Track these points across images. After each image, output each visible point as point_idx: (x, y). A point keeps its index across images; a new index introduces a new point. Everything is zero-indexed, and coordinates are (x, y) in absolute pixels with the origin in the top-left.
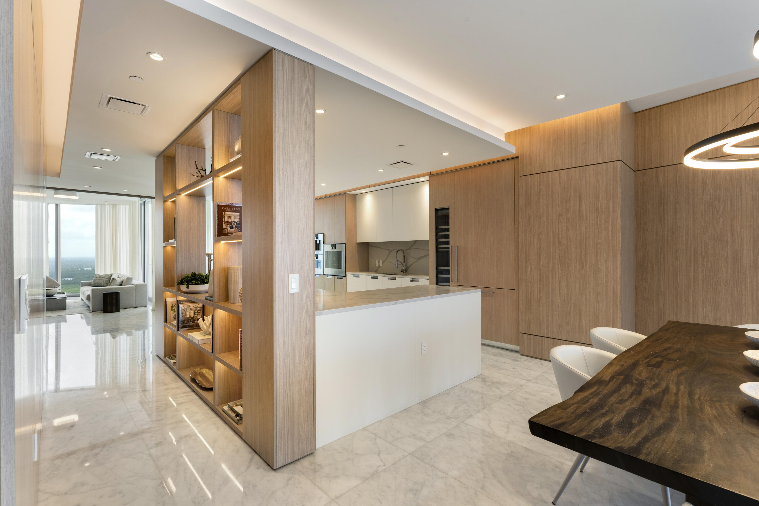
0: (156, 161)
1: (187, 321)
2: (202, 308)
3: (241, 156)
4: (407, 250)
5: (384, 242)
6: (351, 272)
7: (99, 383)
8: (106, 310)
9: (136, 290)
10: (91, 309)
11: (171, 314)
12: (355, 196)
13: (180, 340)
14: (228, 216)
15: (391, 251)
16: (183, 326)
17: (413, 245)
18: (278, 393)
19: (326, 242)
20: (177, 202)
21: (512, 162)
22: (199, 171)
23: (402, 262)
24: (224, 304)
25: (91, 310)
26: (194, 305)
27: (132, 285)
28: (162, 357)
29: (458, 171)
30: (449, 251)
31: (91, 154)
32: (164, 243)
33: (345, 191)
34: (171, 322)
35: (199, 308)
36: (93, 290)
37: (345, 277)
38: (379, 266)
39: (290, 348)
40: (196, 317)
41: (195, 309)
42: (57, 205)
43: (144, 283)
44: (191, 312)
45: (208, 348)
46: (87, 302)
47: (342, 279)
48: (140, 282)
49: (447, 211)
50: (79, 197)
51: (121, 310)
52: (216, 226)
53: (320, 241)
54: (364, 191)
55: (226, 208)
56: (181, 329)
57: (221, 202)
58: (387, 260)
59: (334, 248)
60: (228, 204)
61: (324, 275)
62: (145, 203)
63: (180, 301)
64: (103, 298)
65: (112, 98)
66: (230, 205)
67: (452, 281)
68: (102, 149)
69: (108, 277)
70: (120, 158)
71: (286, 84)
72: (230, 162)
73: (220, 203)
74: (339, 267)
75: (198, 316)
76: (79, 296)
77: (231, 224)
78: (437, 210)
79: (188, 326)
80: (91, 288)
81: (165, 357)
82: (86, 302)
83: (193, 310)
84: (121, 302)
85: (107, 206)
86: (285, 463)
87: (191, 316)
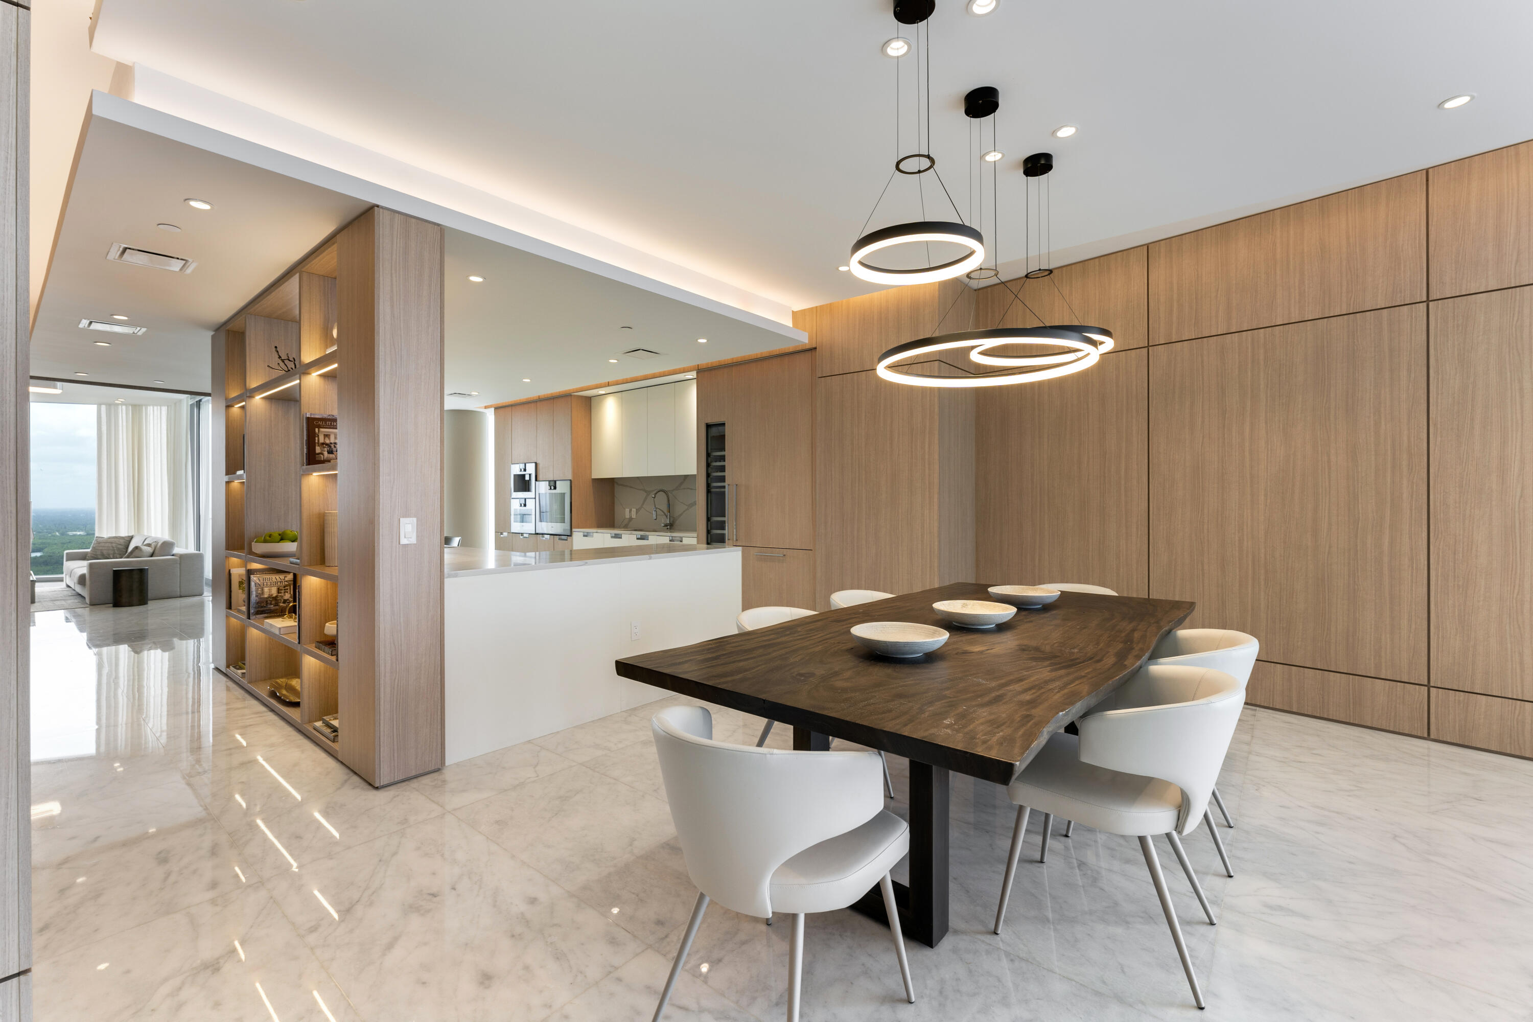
0: (213, 337)
1: (265, 603)
2: (292, 582)
3: (336, 348)
4: (673, 490)
5: (638, 478)
6: (581, 528)
7: (103, 749)
8: (117, 603)
9: (180, 564)
10: (88, 600)
11: (239, 596)
12: (589, 399)
13: (254, 634)
14: (324, 435)
15: (648, 493)
16: (258, 611)
17: (681, 484)
18: (382, 682)
19: (540, 477)
20: (248, 408)
21: (808, 355)
22: (283, 362)
23: (666, 511)
24: (318, 569)
25: (88, 603)
26: (277, 577)
27: (173, 555)
28: (223, 669)
29: (737, 365)
30: (725, 491)
31: (91, 323)
32: (227, 476)
33: (570, 390)
34: (239, 608)
35: (287, 581)
36: (91, 566)
37: (571, 536)
38: (631, 519)
39: (402, 621)
40: (282, 597)
41: (279, 583)
43: (198, 552)
44: (272, 588)
45: (294, 638)
46: (79, 589)
47: (567, 540)
48: (191, 550)
49: (720, 428)
50: (62, 390)
51: (149, 602)
52: (305, 450)
53: (530, 475)
54: (602, 391)
55: (320, 423)
56: (254, 617)
57: (313, 413)
58: (642, 509)
59: (552, 488)
60: (325, 416)
61: (537, 534)
62: (201, 403)
63: (252, 571)
64: (112, 581)
65: (130, 249)
66: (328, 417)
67: (728, 539)
68: (112, 316)
69: (124, 542)
70: (146, 331)
71: (396, 254)
72: (327, 353)
73: (311, 414)
74: (563, 521)
75: (285, 595)
76: (61, 580)
77: (330, 447)
78: (708, 426)
79: (267, 612)
80: (85, 563)
81: (228, 666)
82: (76, 590)
83: (277, 585)
84: (149, 588)
85: (122, 407)
86: (394, 780)
87: (272, 595)
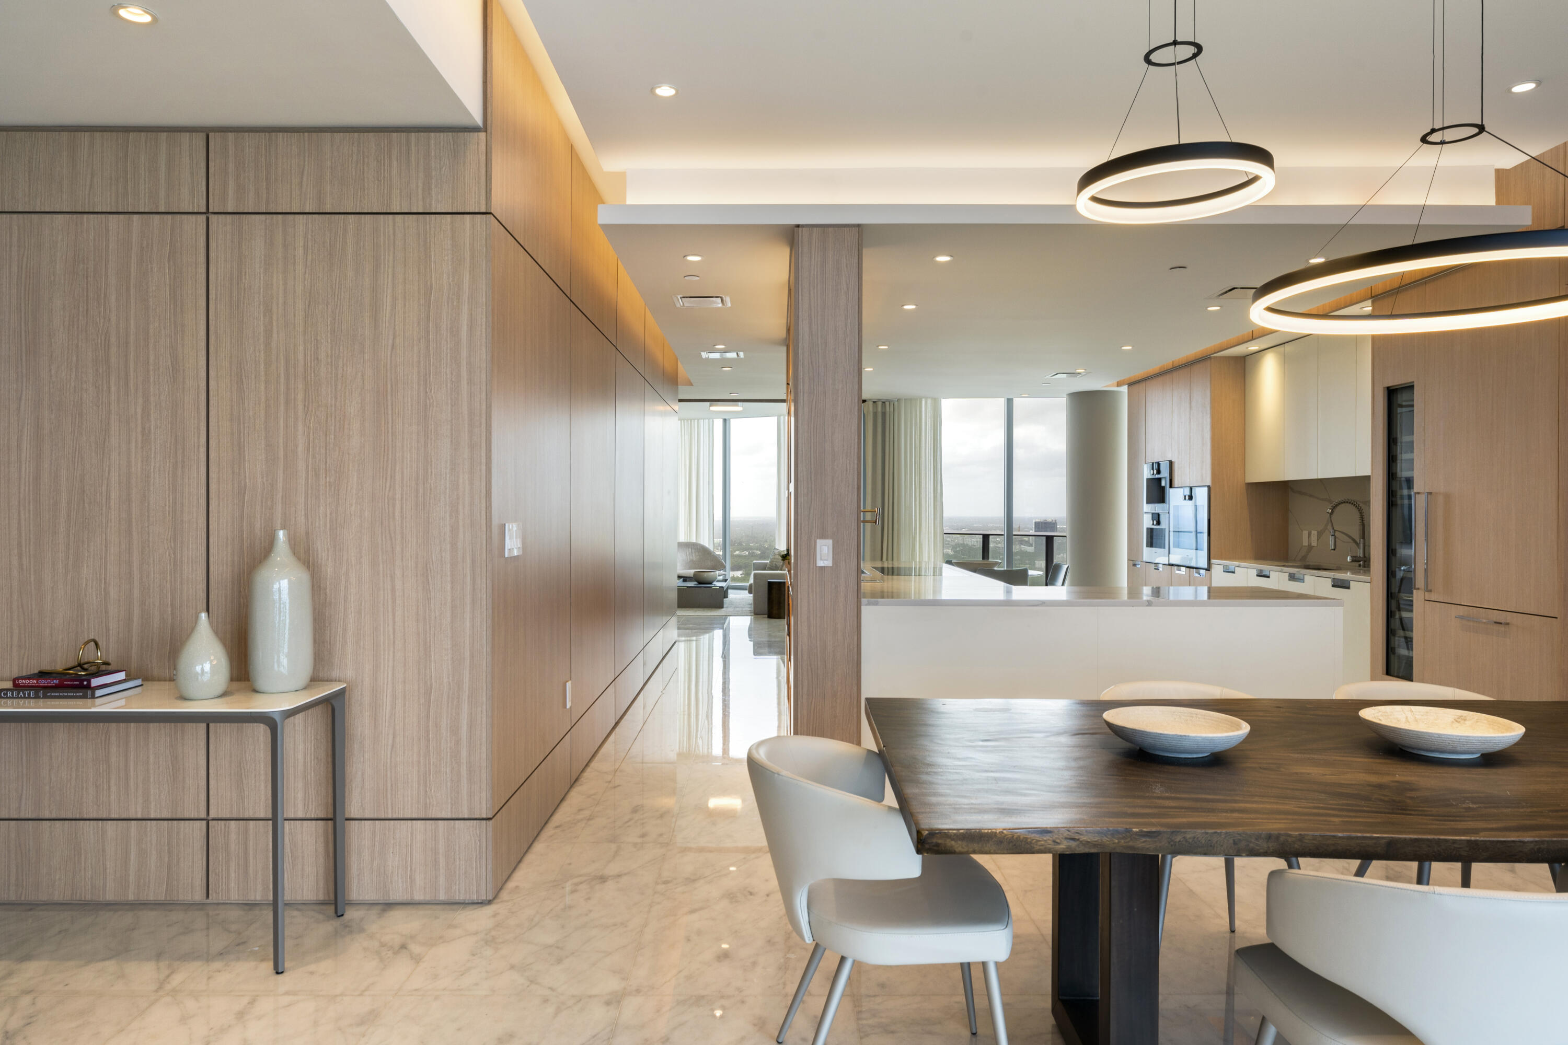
5: (1298, 481)
6: (1221, 559)
12: (1241, 359)
19: (1176, 482)
25: (753, 611)
30: (1412, 505)
33: (1209, 350)
36: (757, 576)
37: (1209, 570)
39: (818, 644)
42: (725, 420)
47: (1205, 576)
49: (1410, 393)
53: (1165, 478)
54: (1253, 347)
58: (1326, 532)
59: (1189, 497)
61: (1173, 565)
64: (768, 592)
67: (1417, 589)
70: (744, 354)
71: (814, 270)
74: (1200, 547)
78: (1387, 393)
